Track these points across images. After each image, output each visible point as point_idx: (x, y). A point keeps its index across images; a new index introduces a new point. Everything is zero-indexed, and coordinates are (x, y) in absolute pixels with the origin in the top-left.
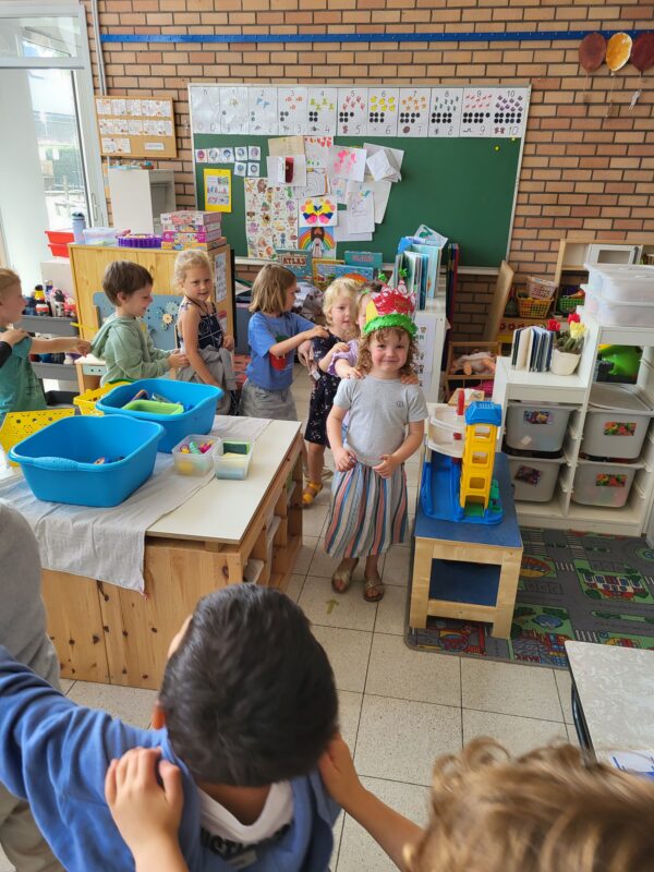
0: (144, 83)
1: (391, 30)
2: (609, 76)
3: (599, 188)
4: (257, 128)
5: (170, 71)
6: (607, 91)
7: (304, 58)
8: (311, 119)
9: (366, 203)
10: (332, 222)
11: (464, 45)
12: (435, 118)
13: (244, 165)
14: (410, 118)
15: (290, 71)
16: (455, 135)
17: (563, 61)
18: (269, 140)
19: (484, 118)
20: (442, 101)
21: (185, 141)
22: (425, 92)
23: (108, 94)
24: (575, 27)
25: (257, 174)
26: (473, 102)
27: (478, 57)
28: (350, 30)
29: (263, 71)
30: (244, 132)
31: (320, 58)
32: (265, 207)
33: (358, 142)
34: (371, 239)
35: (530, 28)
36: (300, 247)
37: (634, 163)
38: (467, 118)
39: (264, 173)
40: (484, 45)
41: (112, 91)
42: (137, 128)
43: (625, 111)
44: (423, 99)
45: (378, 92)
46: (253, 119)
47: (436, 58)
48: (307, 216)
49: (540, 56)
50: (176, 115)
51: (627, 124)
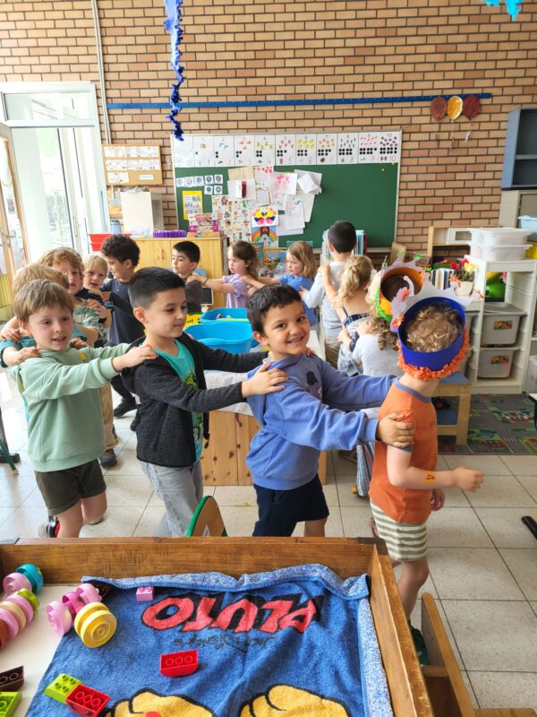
0: (138, 135)
1: (308, 97)
2: (450, 123)
3: (450, 192)
4: (220, 162)
5: (157, 126)
6: (450, 132)
7: (250, 116)
8: (258, 156)
9: (298, 209)
10: (275, 222)
11: (356, 106)
12: (341, 152)
13: (212, 187)
14: (325, 152)
15: (242, 125)
16: (355, 162)
17: (420, 115)
18: (229, 170)
19: (373, 151)
20: (345, 141)
21: (168, 173)
22: (334, 136)
23: (112, 143)
24: (426, 93)
25: (221, 193)
26: (365, 141)
27: (366, 113)
28: (281, 98)
29: (223, 125)
30: (212, 165)
31: (261, 116)
32: (227, 215)
33: (291, 169)
34: (302, 232)
35: (398, 94)
36: (253, 240)
37: (470, 176)
38: (362, 151)
39: (225, 191)
40: (370, 106)
41: (115, 141)
42: (134, 165)
43: (462, 144)
44: (332, 140)
45: (302, 137)
46: (217, 157)
47: (339, 114)
48: (257, 220)
49: (406, 112)
50: (163, 156)
51: (464, 152)
